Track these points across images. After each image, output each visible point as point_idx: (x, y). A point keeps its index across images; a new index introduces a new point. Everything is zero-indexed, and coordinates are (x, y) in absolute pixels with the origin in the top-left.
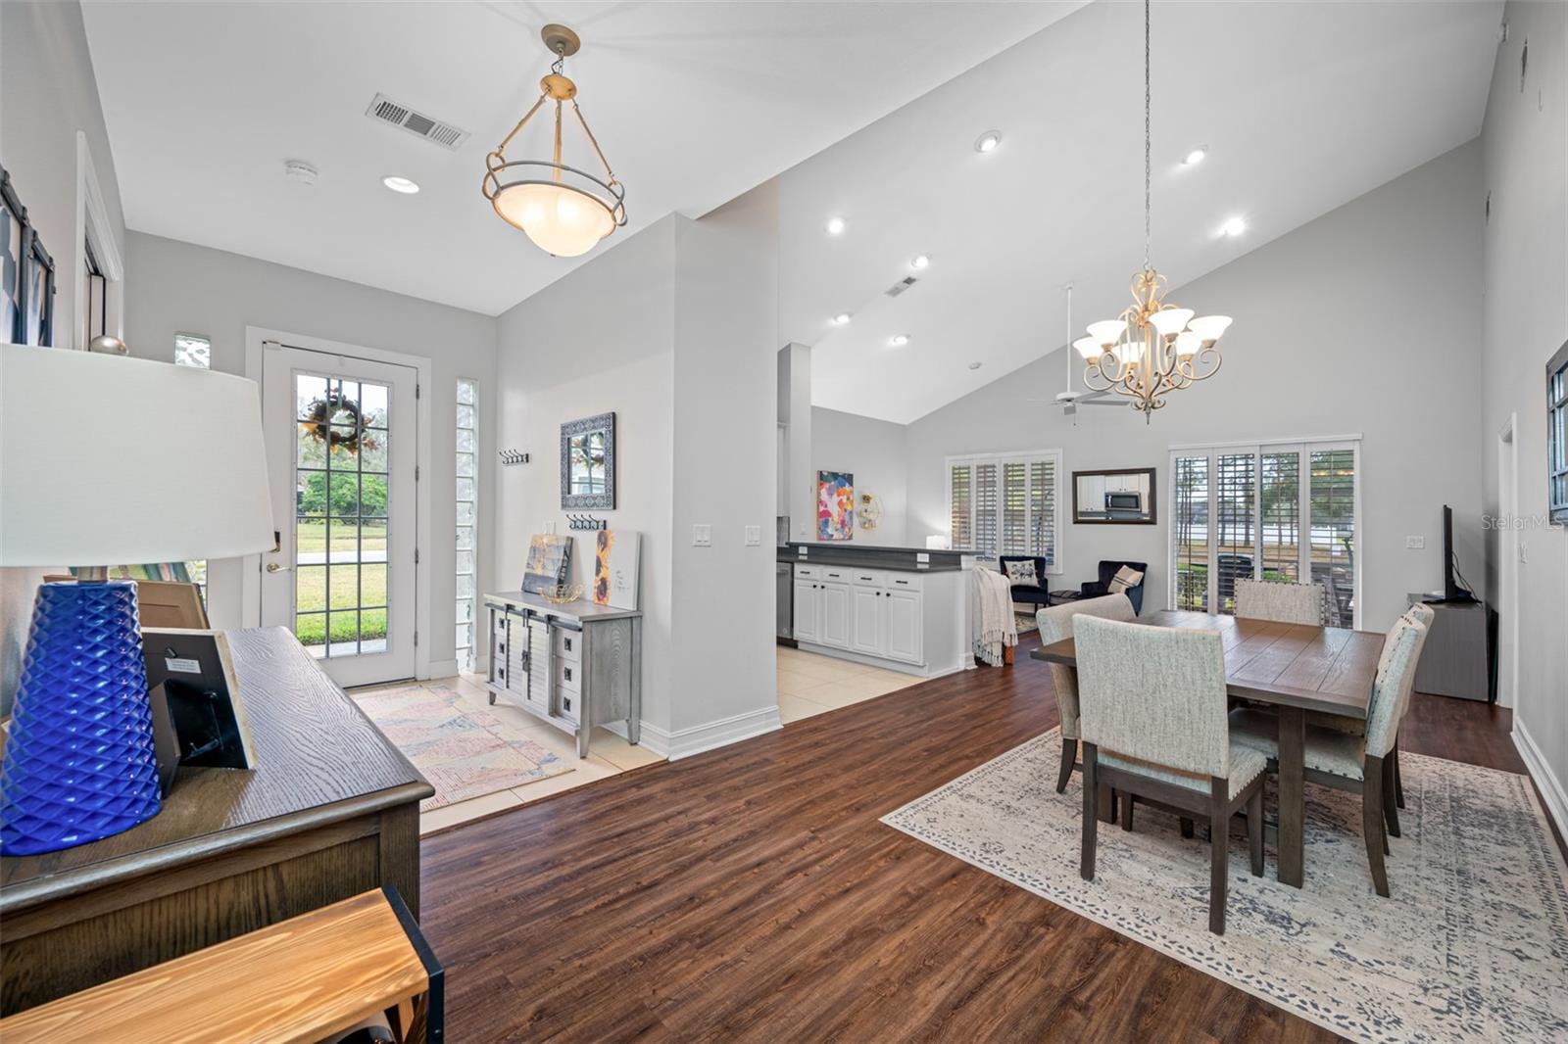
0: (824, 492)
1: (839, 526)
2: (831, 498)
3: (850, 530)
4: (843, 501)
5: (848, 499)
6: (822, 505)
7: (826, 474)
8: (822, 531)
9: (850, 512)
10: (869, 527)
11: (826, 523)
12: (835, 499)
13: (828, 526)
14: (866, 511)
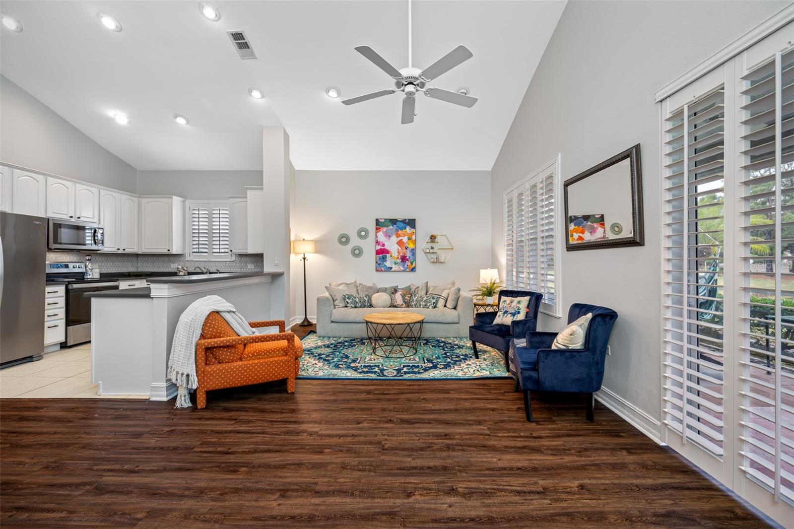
0: (381, 235)
1: (399, 261)
2: (389, 239)
3: (412, 263)
4: (404, 241)
5: (409, 239)
6: (379, 245)
7: (383, 221)
8: (379, 264)
9: (412, 250)
10: (437, 261)
11: (383, 258)
12: (394, 239)
13: (386, 261)
14: (432, 248)
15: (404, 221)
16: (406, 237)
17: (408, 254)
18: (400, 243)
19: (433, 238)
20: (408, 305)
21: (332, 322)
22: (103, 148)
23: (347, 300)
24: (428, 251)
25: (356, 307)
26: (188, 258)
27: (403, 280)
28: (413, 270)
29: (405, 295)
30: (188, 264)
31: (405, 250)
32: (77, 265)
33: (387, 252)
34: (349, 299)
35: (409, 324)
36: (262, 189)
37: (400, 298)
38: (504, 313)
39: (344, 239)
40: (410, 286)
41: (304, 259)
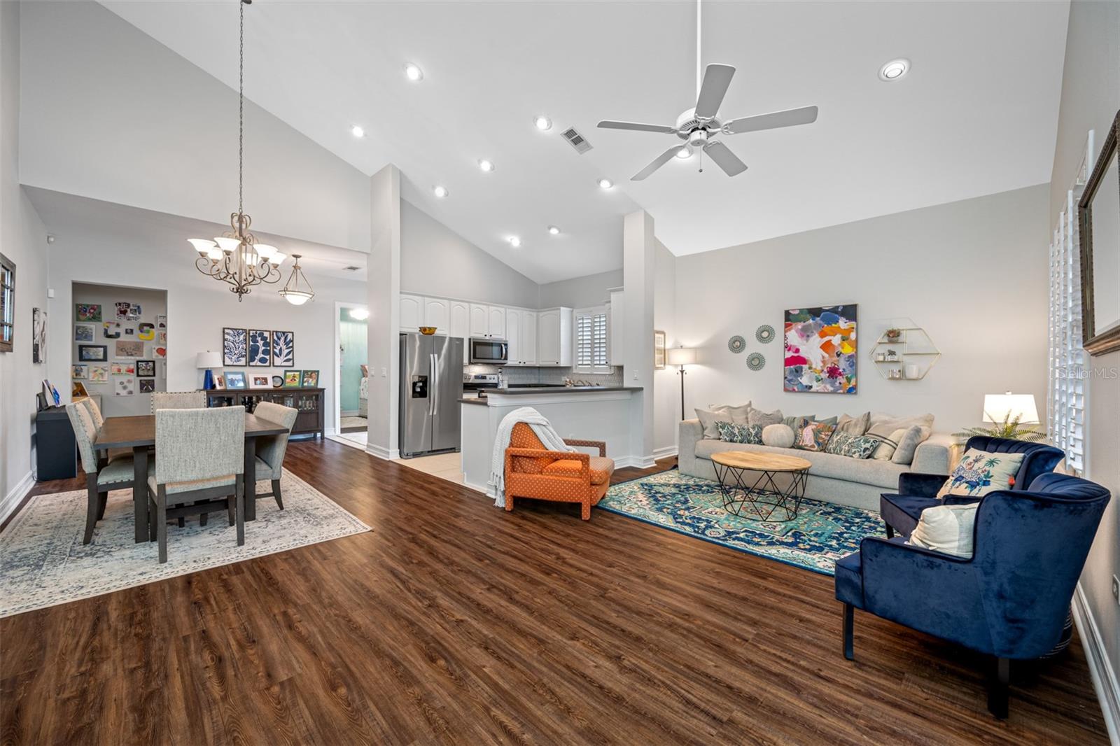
0: (793, 335)
1: (825, 375)
2: (807, 341)
3: (849, 380)
4: (833, 342)
5: (843, 339)
6: (789, 350)
7: (797, 312)
8: (789, 381)
9: (850, 357)
10: (902, 377)
11: (797, 371)
12: (816, 340)
13: (801, 376)
14: (892, 353)
15: (834, 310)
16: (839, 336)
17: (842, 365)
18: (827, 347)
19: (893, 336)
20: (823, 448)
21: (698, 457)
22: (513, 270)
23: (720, 430)
24: (881, 358)
25: (731, 441)
26: (574, 371)
27: (825, 407)
28: (852, 391)
29: (820, 432)
30: (574, 377)
31: (836, 358)
32: (492, 376)
33: (802, 361)
34: (723, 429)
35: (766, 472)
36: (622, 290)
37: (811, 435)
38: (957, 480)
39: (737, 344)
40: (836, 418)
41: (682, 372)
